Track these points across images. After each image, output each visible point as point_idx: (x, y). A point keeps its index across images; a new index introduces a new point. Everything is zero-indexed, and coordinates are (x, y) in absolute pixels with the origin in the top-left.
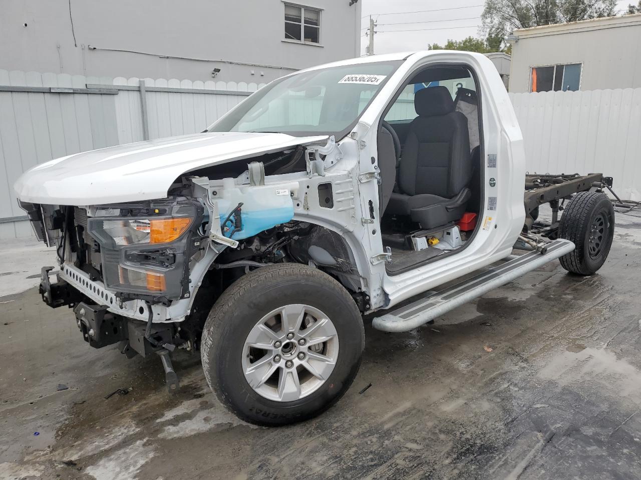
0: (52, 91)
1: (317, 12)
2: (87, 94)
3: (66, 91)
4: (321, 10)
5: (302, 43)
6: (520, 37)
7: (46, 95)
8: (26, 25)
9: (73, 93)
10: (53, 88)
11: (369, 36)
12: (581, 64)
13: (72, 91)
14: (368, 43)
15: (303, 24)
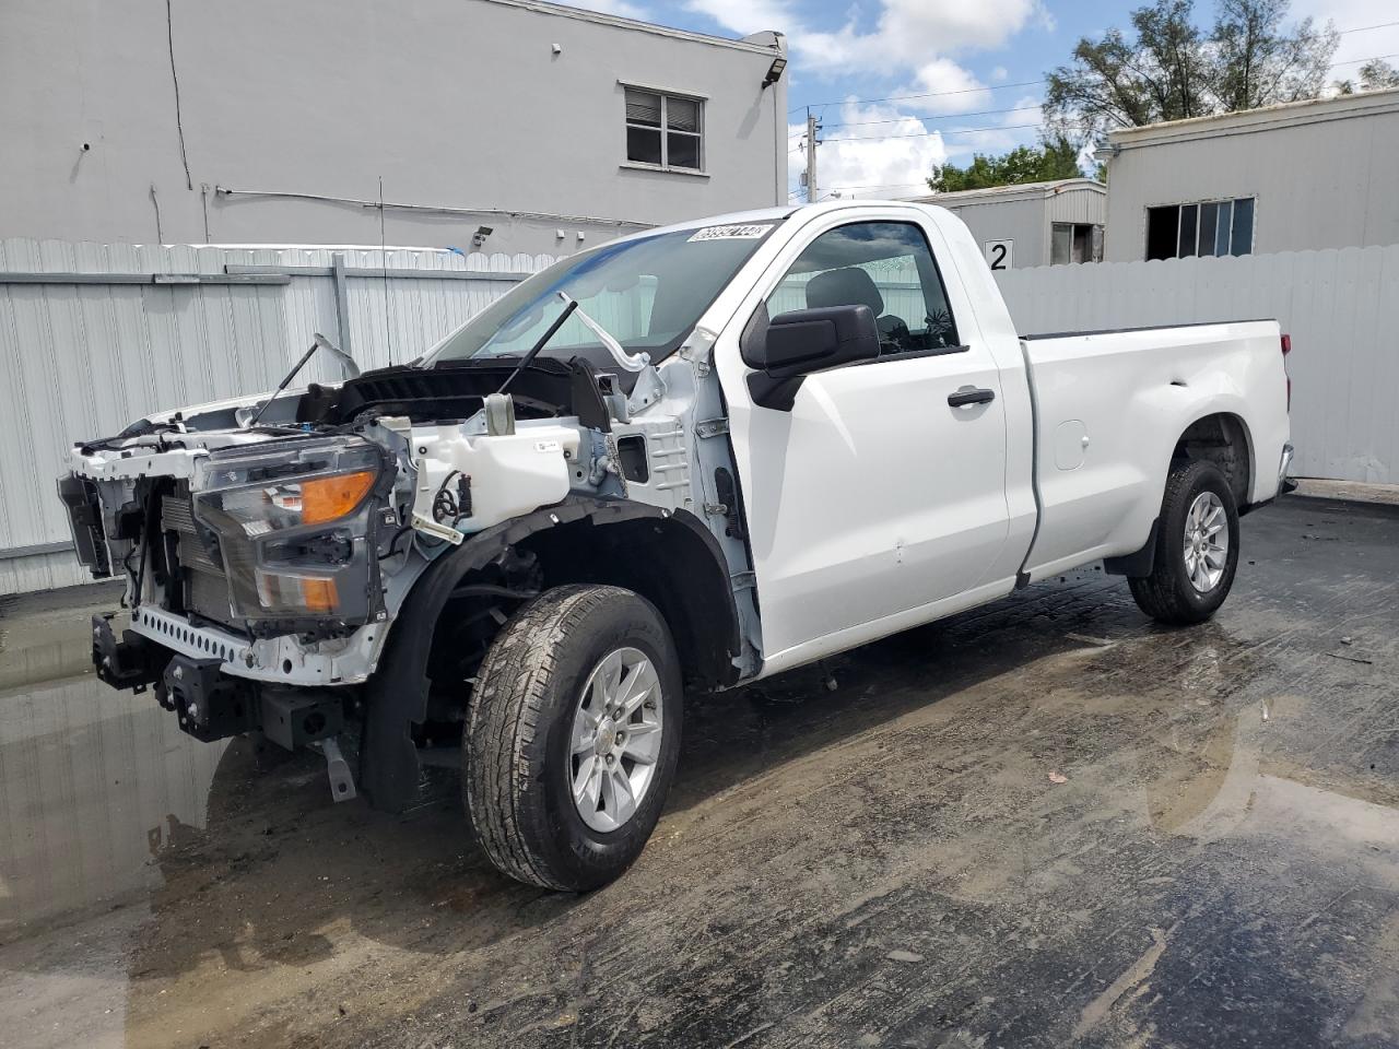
0: (158, 281)
1: (695, 104)
2: (228, 285)
3: (186, 280)
4: (703, 100)
5: (663, 169)
6: (1124, 147)
7: (146, 289)
8: (87, 147)
9: (200, 284)
10: (160, 276)
11: (806, 150)
12: (1253, 199)
13: (197, 281)
14: (805, 165)
15: (664, 130)
